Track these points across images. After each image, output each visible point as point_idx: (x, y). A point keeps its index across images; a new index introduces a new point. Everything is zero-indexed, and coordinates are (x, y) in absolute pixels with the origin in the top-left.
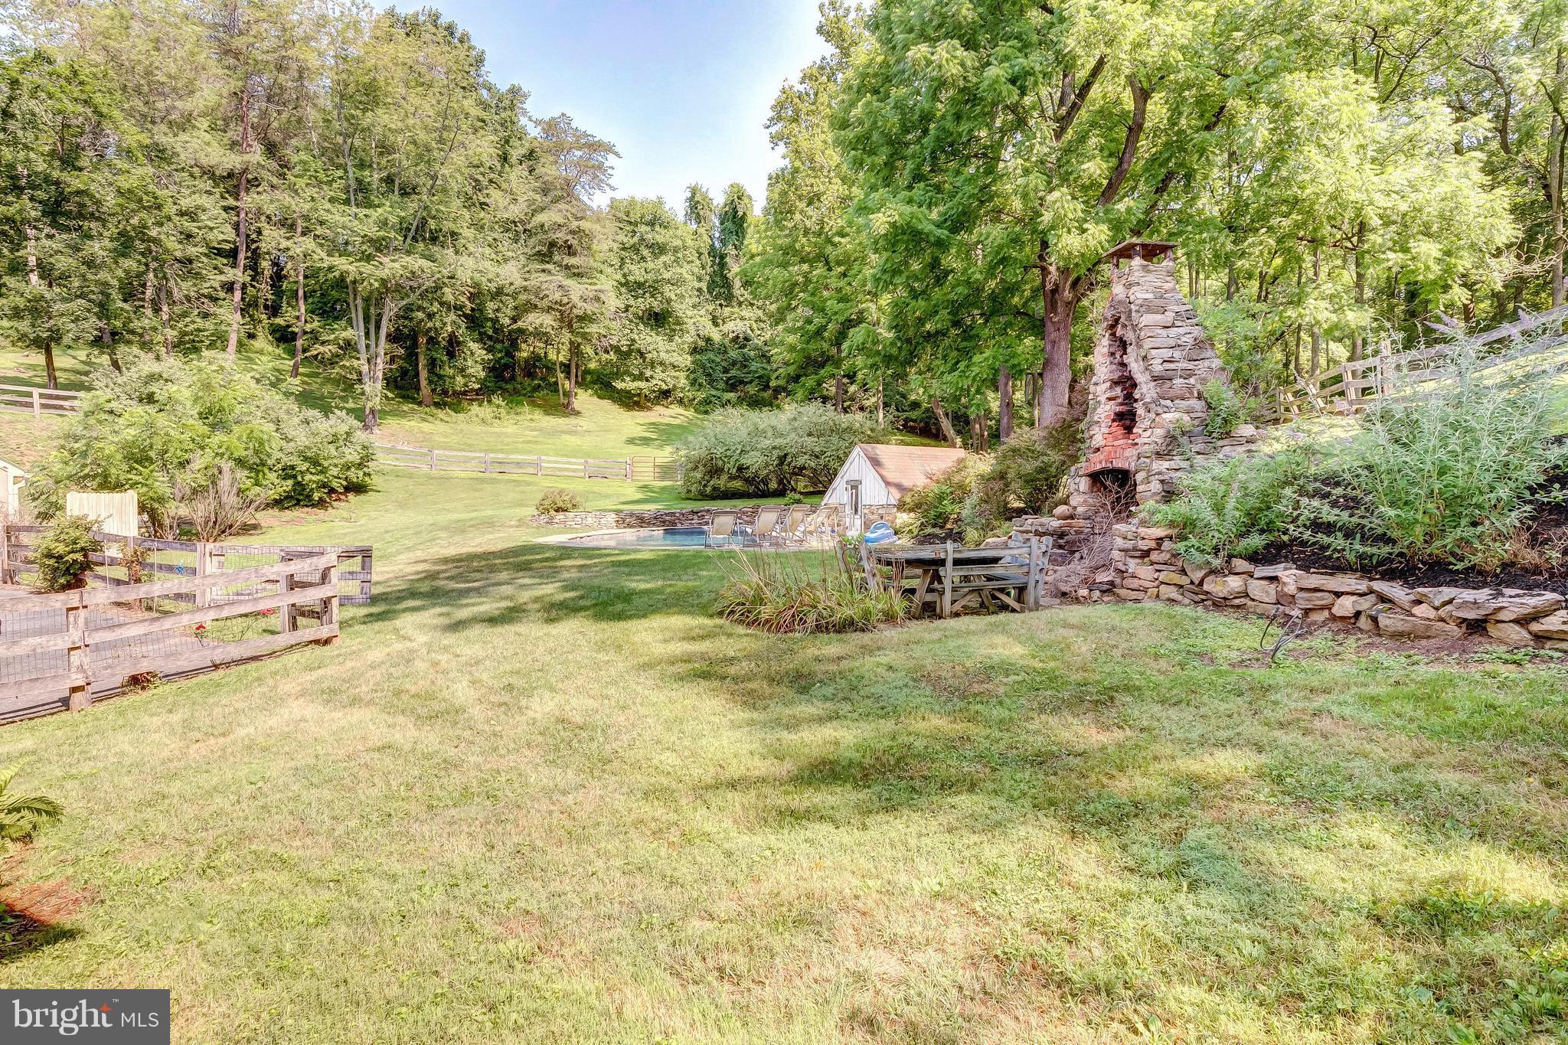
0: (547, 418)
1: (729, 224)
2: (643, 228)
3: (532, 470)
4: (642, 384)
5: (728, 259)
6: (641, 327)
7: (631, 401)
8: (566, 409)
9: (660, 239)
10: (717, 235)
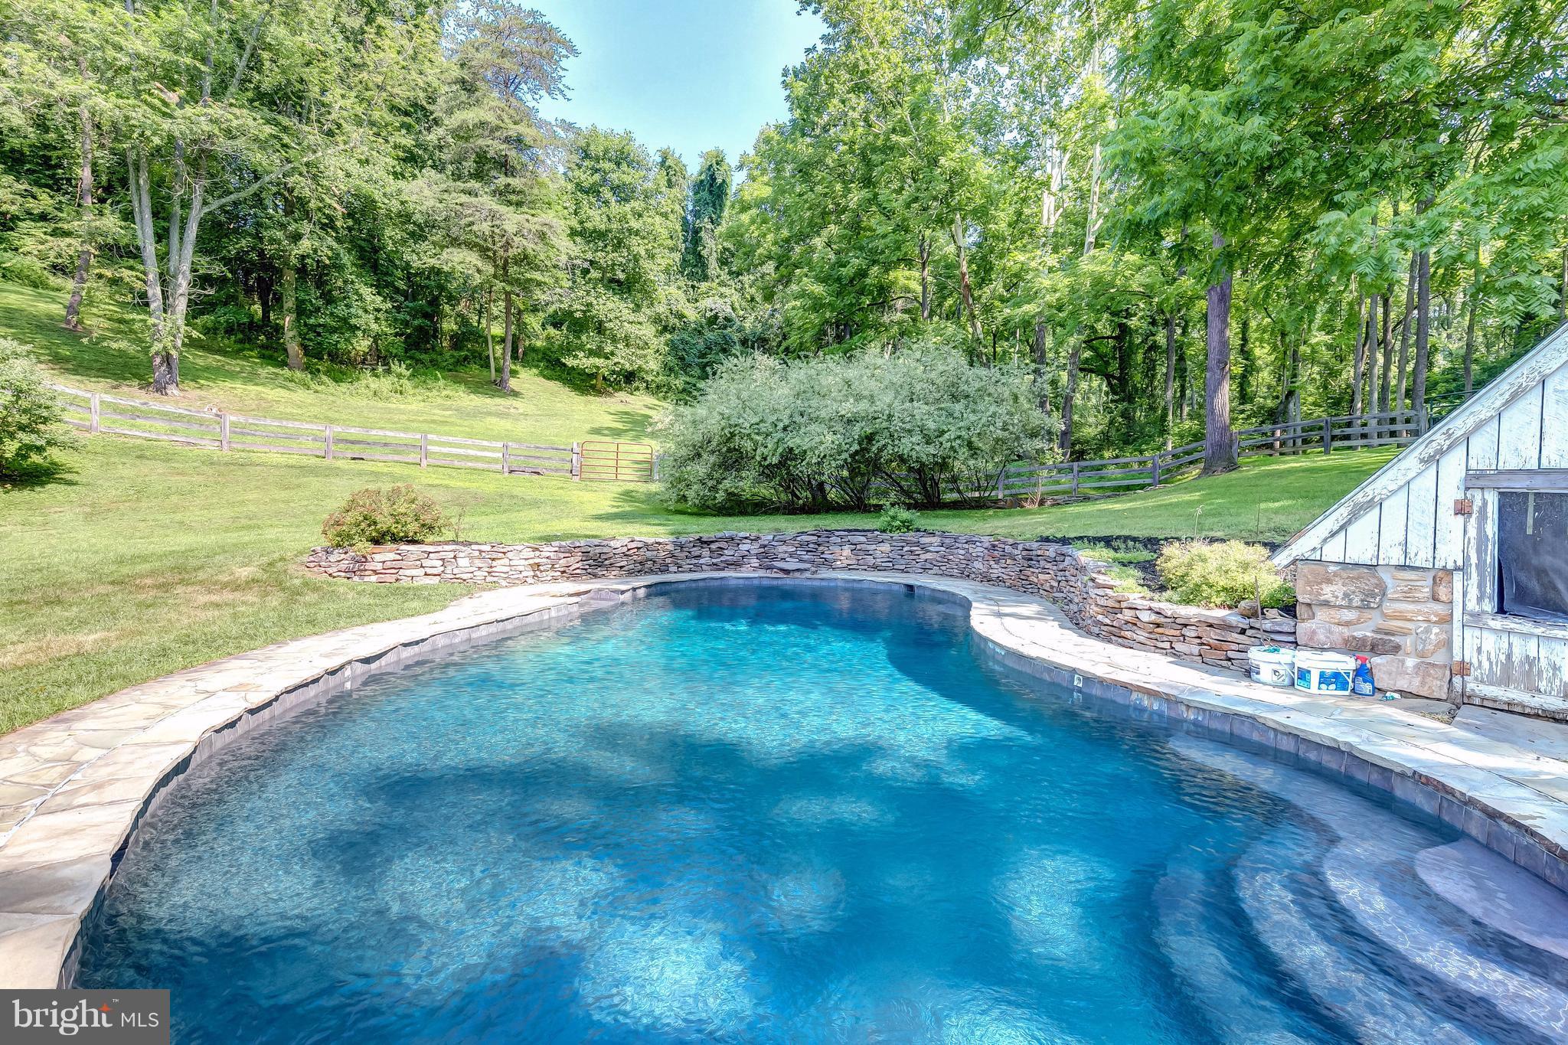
0: (472, 396)
1: (705, 194)
2: (607, 165)
3: (413, 457)
4: (599, 362)
5: (702, 234)
6: (602, 290)
7: (585, 383)
8: (497, 386)
9: (627, 179)
10: (690, 208)
